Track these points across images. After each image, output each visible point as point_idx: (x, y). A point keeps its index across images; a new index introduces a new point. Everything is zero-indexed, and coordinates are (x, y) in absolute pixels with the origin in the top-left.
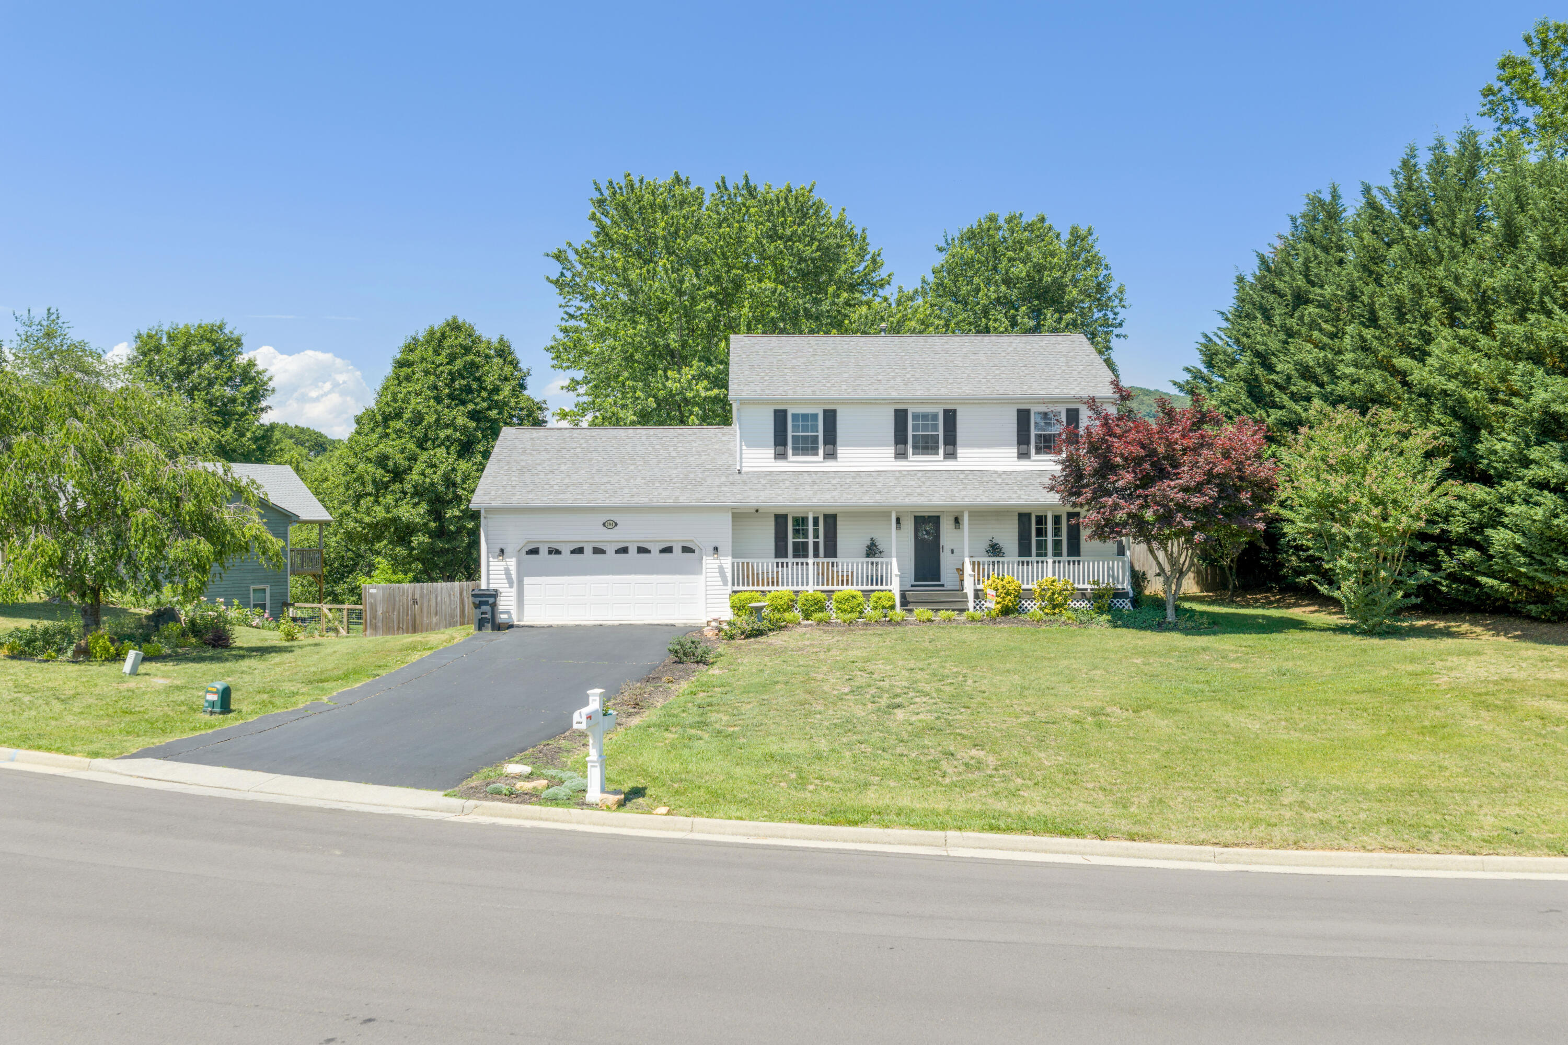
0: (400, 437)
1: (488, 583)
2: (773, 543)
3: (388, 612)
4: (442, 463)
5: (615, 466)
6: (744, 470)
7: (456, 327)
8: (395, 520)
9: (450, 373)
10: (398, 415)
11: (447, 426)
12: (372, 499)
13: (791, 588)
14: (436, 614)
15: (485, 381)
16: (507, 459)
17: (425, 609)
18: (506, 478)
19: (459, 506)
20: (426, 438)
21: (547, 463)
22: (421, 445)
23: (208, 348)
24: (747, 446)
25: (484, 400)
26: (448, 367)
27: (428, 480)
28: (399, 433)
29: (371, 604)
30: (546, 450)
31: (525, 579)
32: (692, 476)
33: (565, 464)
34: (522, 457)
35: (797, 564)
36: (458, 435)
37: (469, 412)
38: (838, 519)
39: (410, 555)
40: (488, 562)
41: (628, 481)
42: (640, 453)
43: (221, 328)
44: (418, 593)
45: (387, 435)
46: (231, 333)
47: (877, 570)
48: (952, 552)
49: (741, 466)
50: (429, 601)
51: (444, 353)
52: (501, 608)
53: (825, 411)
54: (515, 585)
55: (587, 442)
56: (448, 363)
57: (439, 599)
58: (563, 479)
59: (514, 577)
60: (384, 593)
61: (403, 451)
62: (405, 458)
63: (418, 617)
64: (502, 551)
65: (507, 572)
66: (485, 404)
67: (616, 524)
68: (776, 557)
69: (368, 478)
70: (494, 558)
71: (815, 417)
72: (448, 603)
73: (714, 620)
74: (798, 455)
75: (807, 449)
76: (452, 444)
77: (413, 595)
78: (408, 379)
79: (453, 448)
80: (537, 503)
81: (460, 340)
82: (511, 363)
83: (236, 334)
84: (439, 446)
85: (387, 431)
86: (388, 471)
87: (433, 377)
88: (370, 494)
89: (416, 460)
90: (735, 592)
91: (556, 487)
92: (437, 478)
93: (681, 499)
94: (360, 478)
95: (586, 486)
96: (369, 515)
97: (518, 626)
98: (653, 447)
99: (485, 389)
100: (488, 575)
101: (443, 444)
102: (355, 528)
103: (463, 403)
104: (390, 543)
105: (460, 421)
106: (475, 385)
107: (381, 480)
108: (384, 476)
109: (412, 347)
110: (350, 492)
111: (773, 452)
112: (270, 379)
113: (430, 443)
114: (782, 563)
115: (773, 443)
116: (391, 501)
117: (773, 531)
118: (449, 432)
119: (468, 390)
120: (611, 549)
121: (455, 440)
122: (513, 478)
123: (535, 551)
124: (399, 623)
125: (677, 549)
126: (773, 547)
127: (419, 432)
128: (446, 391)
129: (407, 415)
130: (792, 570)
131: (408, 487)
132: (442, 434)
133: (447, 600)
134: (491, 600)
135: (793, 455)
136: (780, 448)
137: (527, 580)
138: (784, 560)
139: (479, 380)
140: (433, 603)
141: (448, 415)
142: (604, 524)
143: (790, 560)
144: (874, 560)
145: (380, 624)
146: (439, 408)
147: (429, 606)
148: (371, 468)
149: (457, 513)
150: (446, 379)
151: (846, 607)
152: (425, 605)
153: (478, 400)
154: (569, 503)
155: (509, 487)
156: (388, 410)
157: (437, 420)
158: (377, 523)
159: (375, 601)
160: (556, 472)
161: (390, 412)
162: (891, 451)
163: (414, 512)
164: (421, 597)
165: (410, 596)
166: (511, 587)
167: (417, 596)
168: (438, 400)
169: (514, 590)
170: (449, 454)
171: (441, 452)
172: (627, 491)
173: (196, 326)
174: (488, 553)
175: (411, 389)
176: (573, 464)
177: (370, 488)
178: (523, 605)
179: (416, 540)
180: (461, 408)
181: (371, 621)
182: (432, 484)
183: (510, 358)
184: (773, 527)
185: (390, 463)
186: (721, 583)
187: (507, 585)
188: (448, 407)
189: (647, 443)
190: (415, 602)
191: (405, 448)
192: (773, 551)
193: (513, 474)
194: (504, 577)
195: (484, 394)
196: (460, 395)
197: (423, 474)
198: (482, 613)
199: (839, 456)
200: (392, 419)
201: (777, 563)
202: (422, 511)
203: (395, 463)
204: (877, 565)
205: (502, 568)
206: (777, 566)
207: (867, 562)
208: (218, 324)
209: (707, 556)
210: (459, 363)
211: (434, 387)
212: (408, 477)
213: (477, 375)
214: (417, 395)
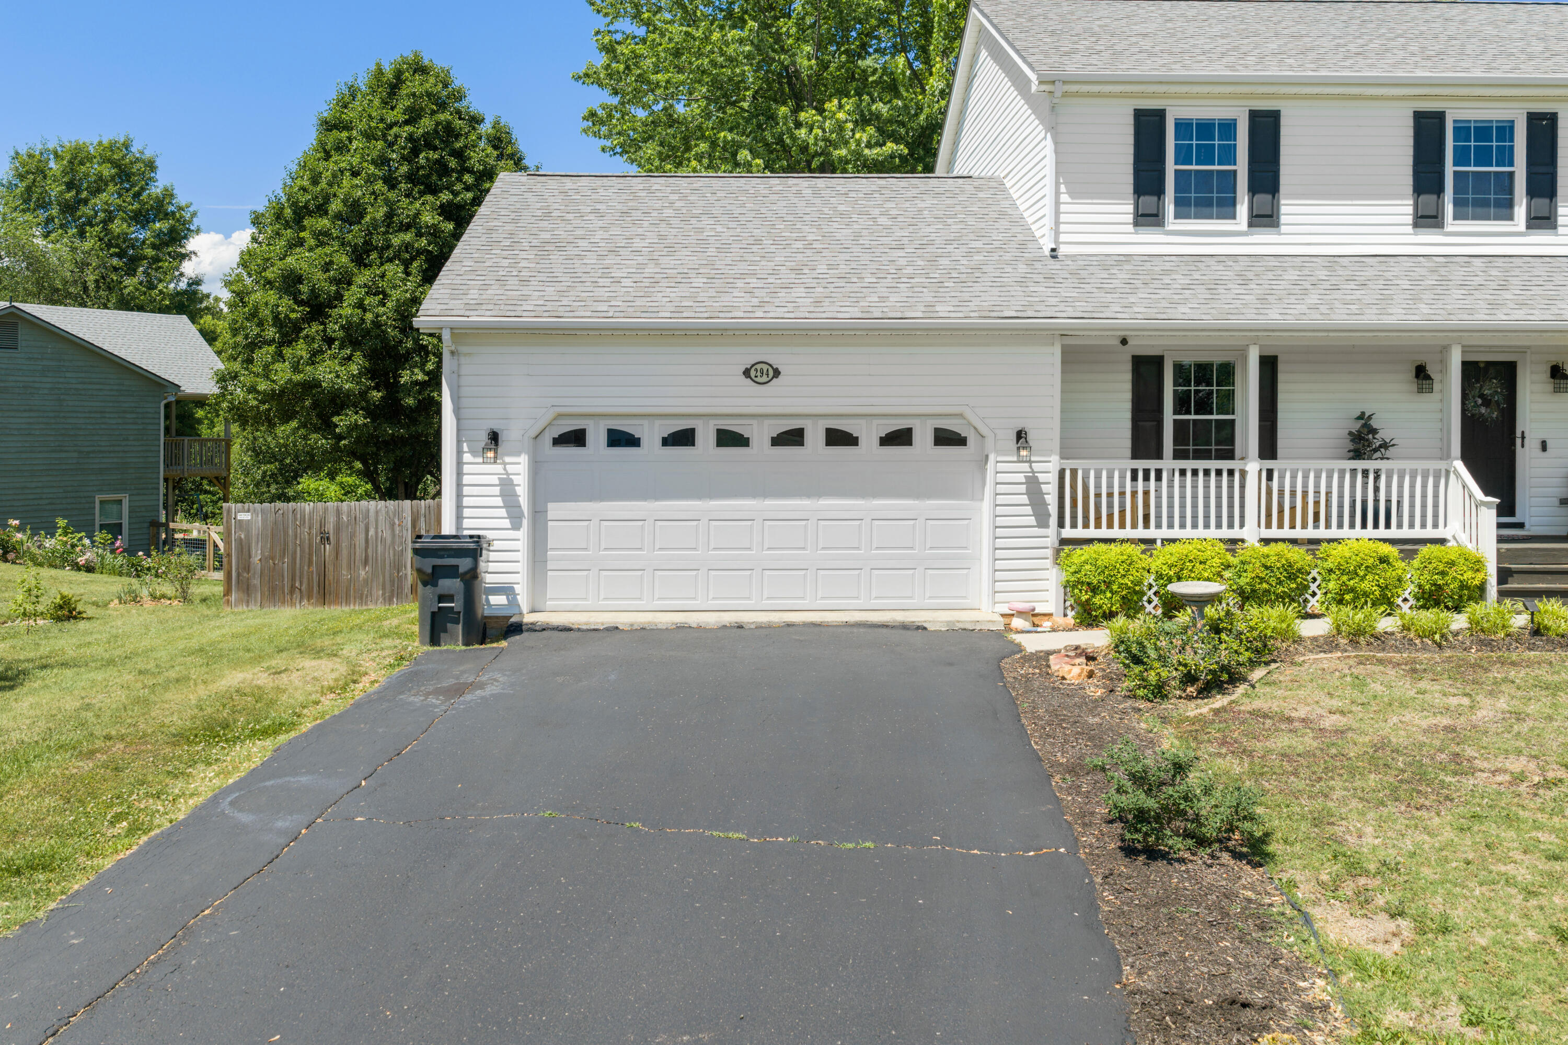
0: (321, 244)
1: (459, 517)
2: (1128, 424)
3: (273, 558)
4: (395, 287)
5: (758, 242)
6: (1063, 250)
7: (421, 69)
8: (311, 386)
9: (410, 138)
10: (322, 210)
11: (405, 228)
12: (272, 349)
13: (1213, 533)
14: (366, 562)
15: (470, 158)
16: (509, 227)
17: (344, 552)
18: (505, 263)
19: (423, 364)
20: (368, 247)
21: (600, 234)
22: (360, 257)
23: (107, 171)
24: (1071, 194)
25: (468, 188)
26: (406, 128)
27: (369, 316)
28: (322, 237)
29: (239, 541)
30: (595, 211)
31: (550, 506)
32: (944, 262)
33: (643, 237)
34: (544, 224)
35: (1183, 472)
36: (424, 242)
37: (442, 206)
38: (1281, 367)
39: (336, 448)
40: (460, 463)
41: (797, 270)
42: (807, 218)
43: (127, 146)
44: (331, 520)
45: (301, 243)
46: (142, 153)
47: (1376, 489)
48: (1544, 446)
49: (1056, 241)
50: (353, 536)
51: (400, 107)
52: (489, 579)
53: (1255, 116)
54: (525, 522)
55: (684, 198)
56: (407, 122)
57: (372, 532)
58: (641, 266)
59: (524, 501)
60: (264, 521)
61: (326, 267)
62: (332, 281)
63: (330, 568)
64: (494, 437)
65: (507, 488)
66: (470, 195)
67: (777, 373)
68: (1135, 455)
69: (265, 313)
70: (473, 453)
71: (1228, 128)
72: (389, 541)
73: (1021, 614)
74: (1188, 217)
75: (1208, 203)
76: (413, 259)
77: (322, 524)
78: (341, 148)
79: (415, 264)
80: (584, 316)
81: (428, 85)
82: (511, 156)
83: (148, 154)
84: (390, 260)
85: (302, 234)
86: (300, 303)
87: (380, 144)
88: (269, 343)
89: (350, 283)
90: (1064, 542)
91: (627, 282)
92: (386, 312)
93: (942, 309)
94: (254, 314)
95: (699, 282)
96: (267, 377)
97: (533, 628)
98: (835, 209)
99: (470, 171)
100: (459, 496)
101: (397, 256)
102: (246, 402)
103: (434, 190)
104: (303, 425)
105: (428, 218)
106: (453, 163)
107: (287, 316)
108: (293, 311)
109: (346, 99)
110: (239, 338)
111: (1130, 208)
112: (194, 214)
113: (374, 256)
114: (1147, 473)
115: (1130, 189)
116: (304, 354)
117: (1128, 396)
118: (408, 237)
119: (442, 168)
120: (760, 435)
121: (419, 252)
122: (524, 264)
123: (576, 438)
124: (293, 579)
125: (923, 436)
126: (1128, 434)
127: (355, 235)
128: (404, 169)
129: (335, 206)
130: (1171, 486)
131: (334, 328)
132: (396, 240)
133: (387, 534)
134: (464, 564)
135: (1177, 216)
136: (1148, 201)
137: (555, 510)
138: (1152, 464)
139: (459, 154)
140: (360, 540)
141: (407, 208)
142: (747, 373)
143: (1168, 463)
144: (1371, 465)
145: (256, 582)
146: (392, 195)
147: (352, 546)
148: (272, 296)
149: (420, 377)
150: (404, 148)
151: (1365, 586)
152: (344, 544)
153: (458, 187)
154: (664, 317)
155: (513, 282)
156: (303, 199)
157: (390, 216)
158: (282, 391)
159: (248, 536)
160: (623, 252)
161: (308, 202)
162: (1405, 209)
163: (342, 371)
164: (338, 529)
165: (316, 526)
166: (516, 527)
167: (330, 528)
168: (391, 183)
169: (522, 534)
170: (408, 274)
171: (394, 270)
172: (800, 292)
173: (95, 143)
174: (459, 442)
175: (343, 165)
176: (662, 237)
177: (271, 332)
178: (545, 571)
179: (342, 421)
180: (429, 198)
181: (239, 575)
182: (377, 324)
183: (509, 150)
184: (1128, 386)
185: (304, 288)
186: (1032, 520)
187: (506, 523)
188: (407, 196)
189: (818, 201)
190: (325, 539)
191: (331, 262)
192: (1128, 443)
193: (523, 255)
194: (499, 501)
195: (468, 178)
196: (428, 176)
197: (360, 305)
198: (441, 598)
199: (1283, 219)
200: (310, 213)
201: (1134, 473)
202: (354, 369)
203: (313, 290)
204: (1377, 477)
205: (495, 480)
206: (1134, 478)
207: (1353, 471)
208: (122, 140)
209: (998, 452)
210: (426, 124)
211: (381, 161)
212: (334, 312)
213: (458, 145)
214: (355, 174)
